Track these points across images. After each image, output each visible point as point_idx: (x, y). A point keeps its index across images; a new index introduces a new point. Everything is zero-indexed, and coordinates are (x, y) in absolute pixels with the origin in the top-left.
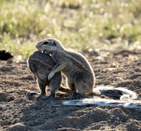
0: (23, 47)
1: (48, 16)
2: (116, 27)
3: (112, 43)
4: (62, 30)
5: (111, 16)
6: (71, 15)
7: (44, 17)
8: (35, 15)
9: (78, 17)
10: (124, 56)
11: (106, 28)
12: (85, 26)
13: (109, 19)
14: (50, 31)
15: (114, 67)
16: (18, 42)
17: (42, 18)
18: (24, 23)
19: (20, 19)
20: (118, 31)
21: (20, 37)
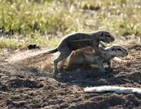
0: (51, 42)
1: (72, 16)
2: (130, 25)
3: (127, 39)
4: (84, 28)
5: (126, 16)
6: (92, 15)
7: (69, 16)
8: (61, 15)
9: (98, 17)
10: (137, 50)
11: (122, 26)
12: (104, 25)
13: (124, 19)
14: (74, 28)
15: (129, 59)
16: (47, 38)
17: (67, 18)
18: (52, 21)
19: (48, 18)
20: (132, 29)
21: (49, 33)
